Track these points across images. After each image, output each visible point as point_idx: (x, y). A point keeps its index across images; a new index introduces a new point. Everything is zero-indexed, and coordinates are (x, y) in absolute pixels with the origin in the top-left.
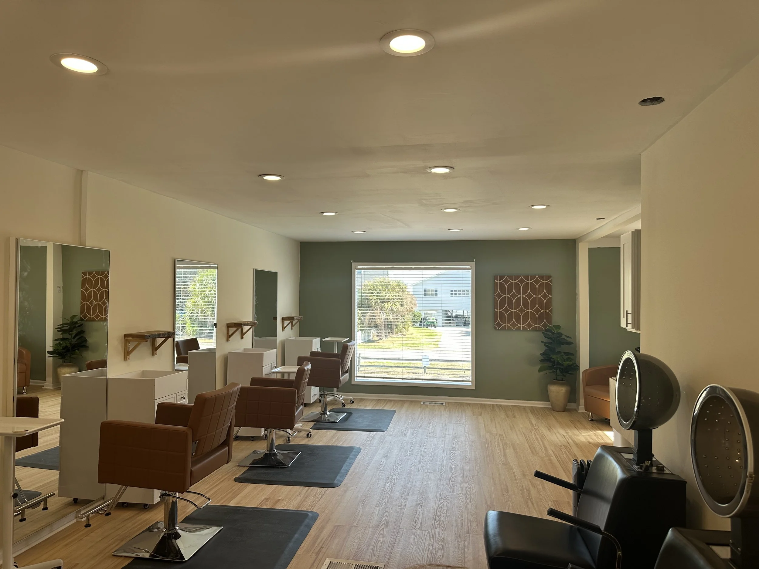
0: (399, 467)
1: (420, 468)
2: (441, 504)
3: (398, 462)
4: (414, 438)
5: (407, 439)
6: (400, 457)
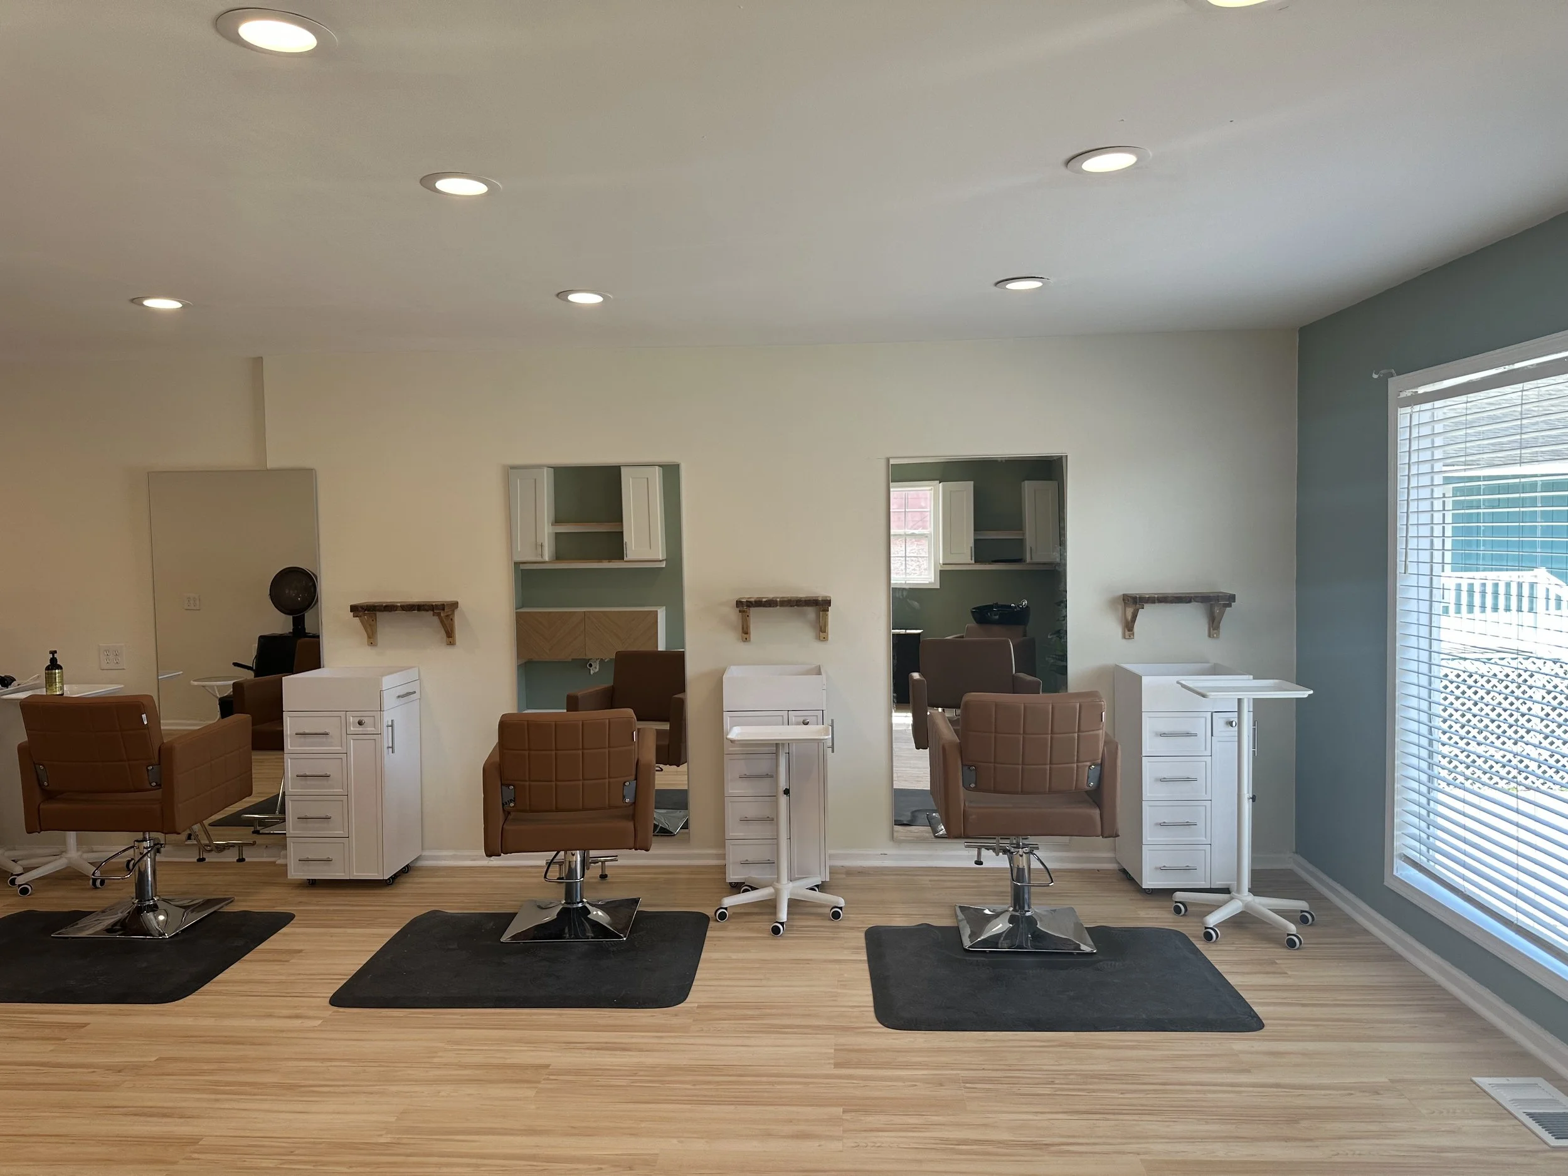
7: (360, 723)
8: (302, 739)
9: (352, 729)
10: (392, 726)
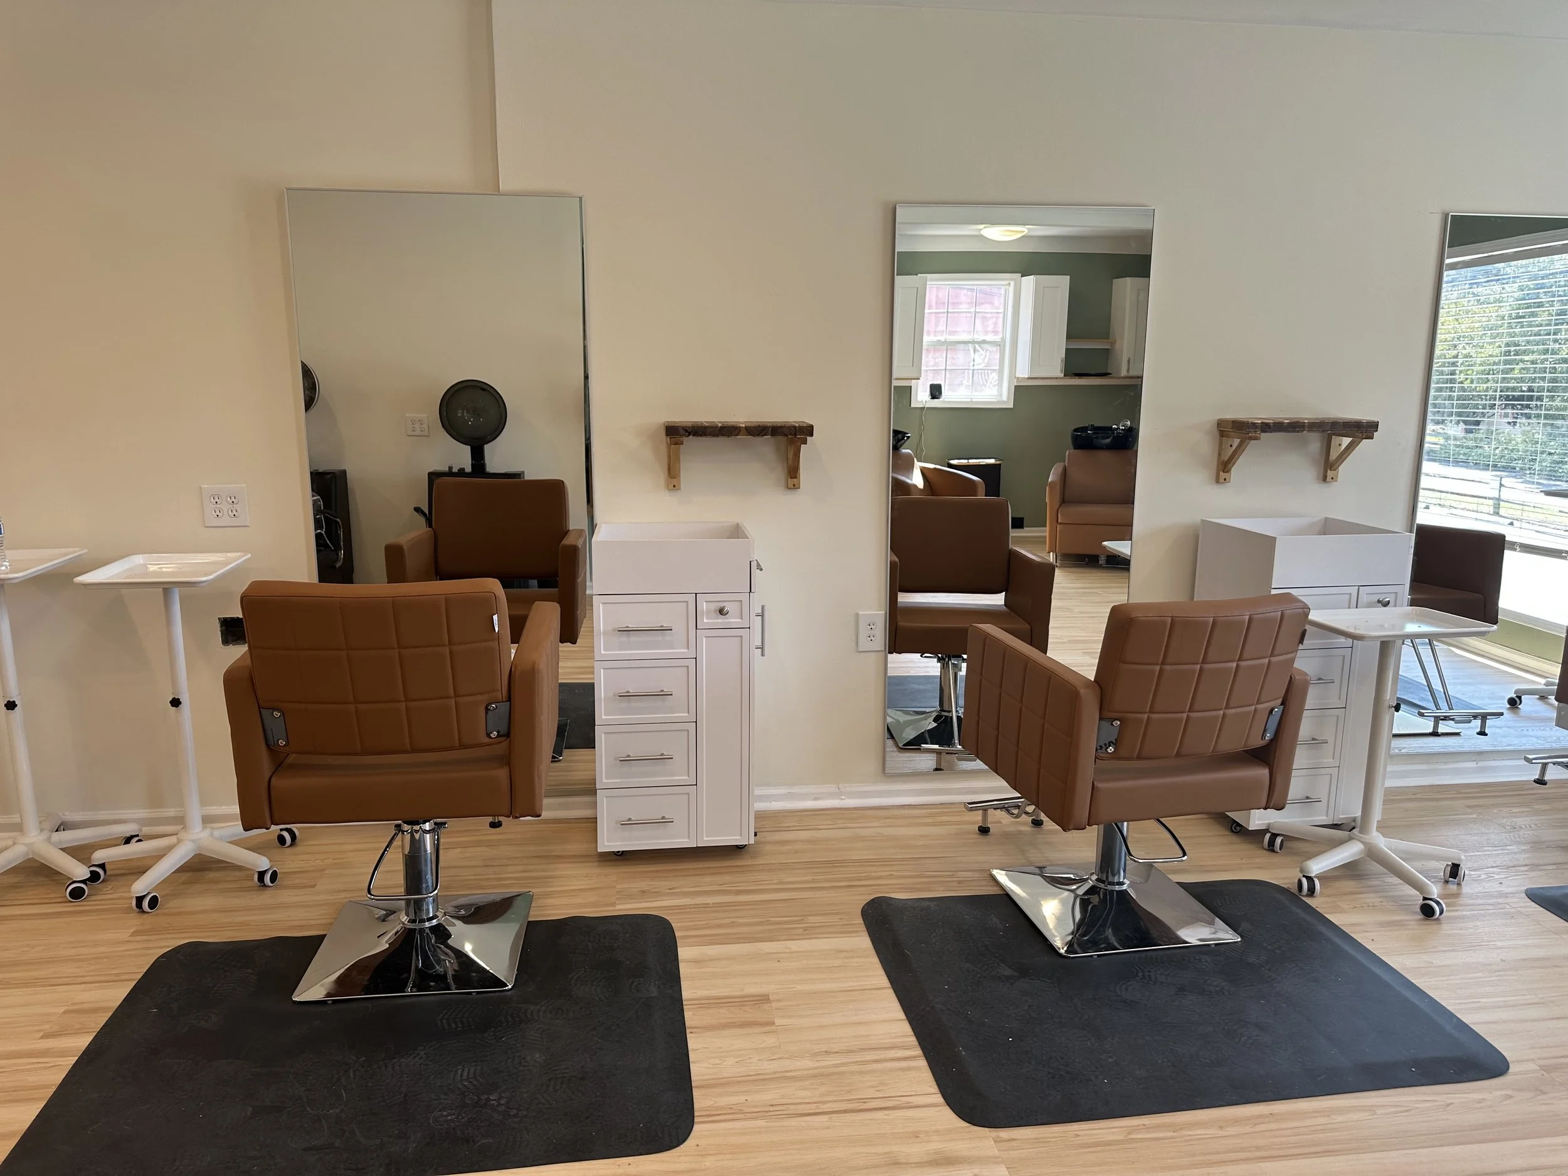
7: (722, 612)
8: (624, 638)
9: (705, 621)
10: (762, 616)
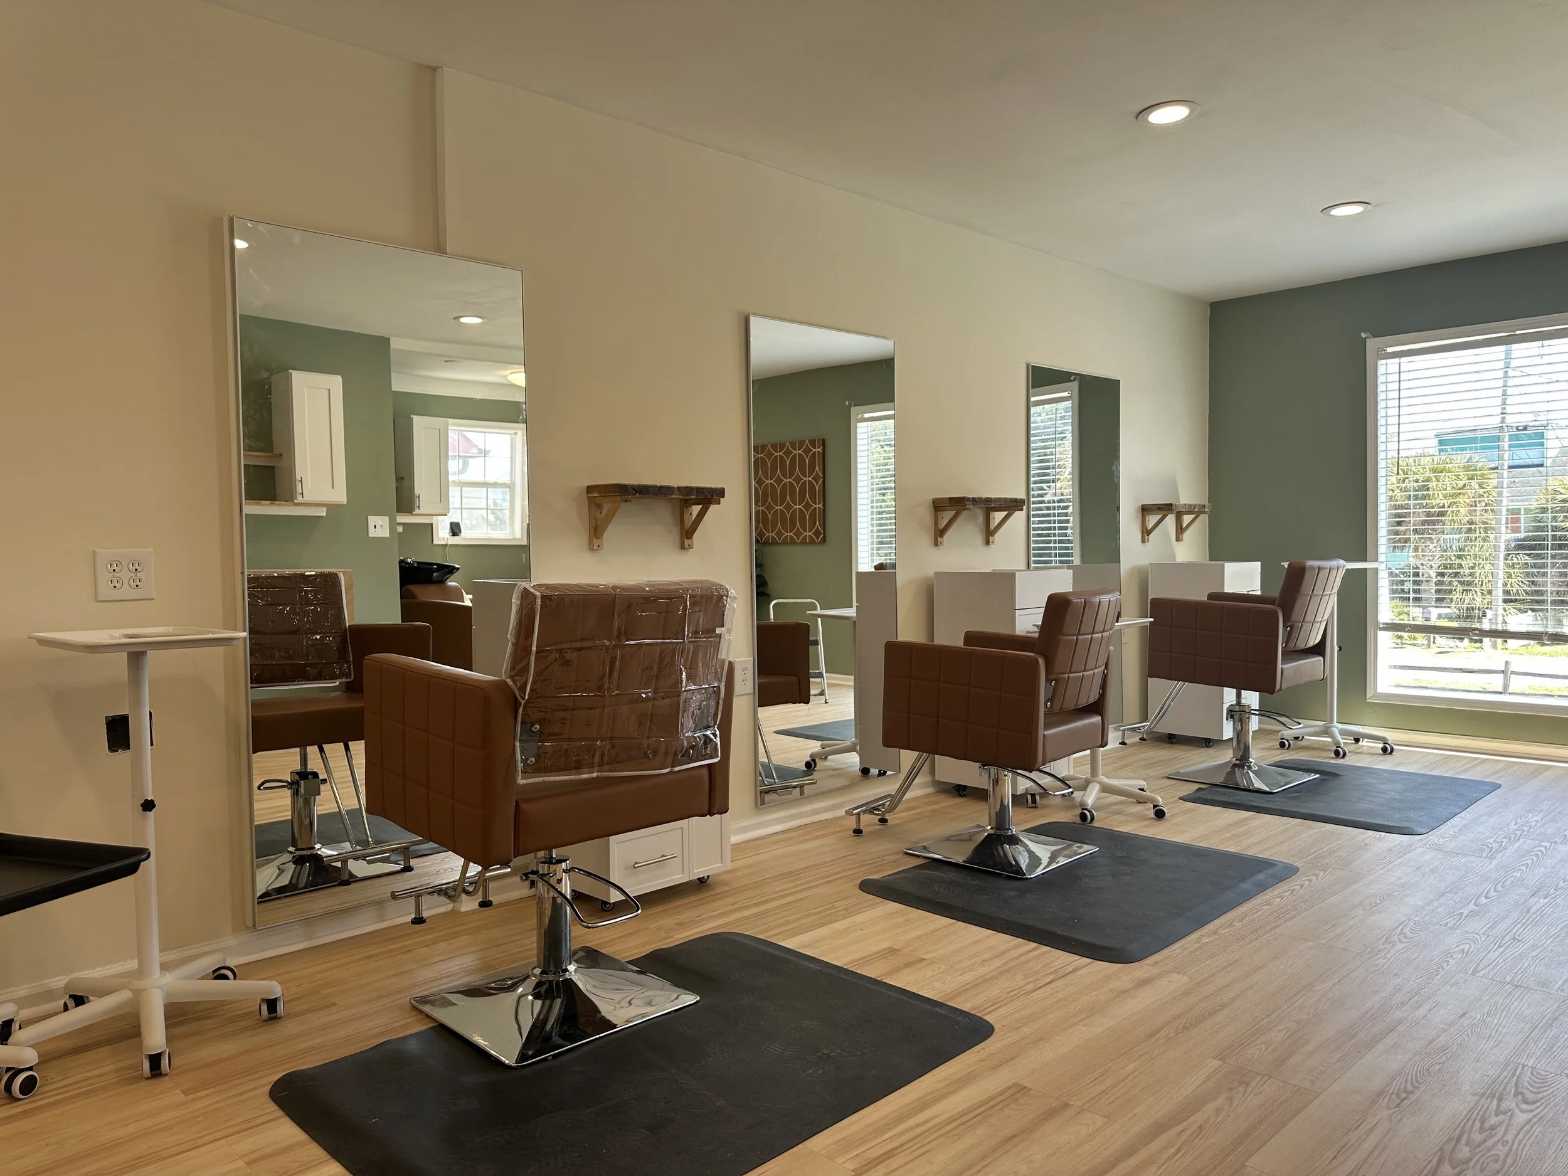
0: (1400, 946)
1: (1485, 962)
2: (1496, 1115)
3: (1406, 930)
4: (1524, 868)
5: (1492, 866)
6: (1426, 915)
